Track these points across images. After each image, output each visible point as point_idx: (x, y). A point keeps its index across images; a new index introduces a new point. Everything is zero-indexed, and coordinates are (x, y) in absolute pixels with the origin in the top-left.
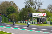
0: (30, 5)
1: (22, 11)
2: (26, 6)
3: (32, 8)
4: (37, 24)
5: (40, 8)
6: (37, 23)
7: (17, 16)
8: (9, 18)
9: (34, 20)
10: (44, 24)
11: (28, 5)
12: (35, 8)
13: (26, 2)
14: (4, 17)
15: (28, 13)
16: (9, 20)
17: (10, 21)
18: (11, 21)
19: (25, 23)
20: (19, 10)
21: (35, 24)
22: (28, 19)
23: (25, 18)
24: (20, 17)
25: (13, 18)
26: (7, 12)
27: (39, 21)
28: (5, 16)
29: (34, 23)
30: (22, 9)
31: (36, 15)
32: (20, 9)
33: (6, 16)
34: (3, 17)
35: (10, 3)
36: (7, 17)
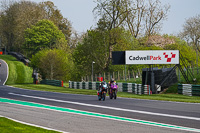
0: (118, 20)
1: (85, 39)
2: (101, 23)
3: (122, 29)
5: (155, 30)
6: (143, 90)
8: (33, 67)
9: (132, 77)
11: (109, 19)
12: (136, 30)
13: (103, 5)
14: (15, 64)
15: (109, 50)
17: (39, 79)
18: (44, 78)
20: (73, 35)
21: (134, 93)
25: (49, 69)
26: (28, 43)
27: (149, 83)
28: (19, 59)
30: (86, 31)
31: (138, 58)
34: (12, 65)
35: (40, 8)
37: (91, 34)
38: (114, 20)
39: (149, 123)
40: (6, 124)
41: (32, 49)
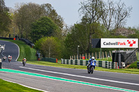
0: (96, 17)
1: (73, 30)
2: (84, 19)
3: (99, 23)
4: (113, 68)
5: (122, 24)
6: (113, 66)
7: (59, 45)
8: (37, 49)
9: (105, 57)
10: (131, 70)
11: (89, 16)
12: (108, 24)
13: (85, 7)
14: (24, 47)
15: (89, 38)
16: (37, 55)
17: (41, 57)
18: (44, 56)
19: (81, 64)
21: (106, 67)
22: (88, 55)
23: (81, 50)
24: (68, 47)
25: (48, 51)
26: (34, 32)
27: (117, 61)
28: (27, 43)
29: (104, 65)
30: (73, 25)
32: (69, 27)
33: (29, 44)
34: (22, 47)
35: (42, 8)
36: (34, 47)
37: (77, 26)
38: (93, 17)
39: (116, 89)
40: (17, 88)
41: (36, 37)
